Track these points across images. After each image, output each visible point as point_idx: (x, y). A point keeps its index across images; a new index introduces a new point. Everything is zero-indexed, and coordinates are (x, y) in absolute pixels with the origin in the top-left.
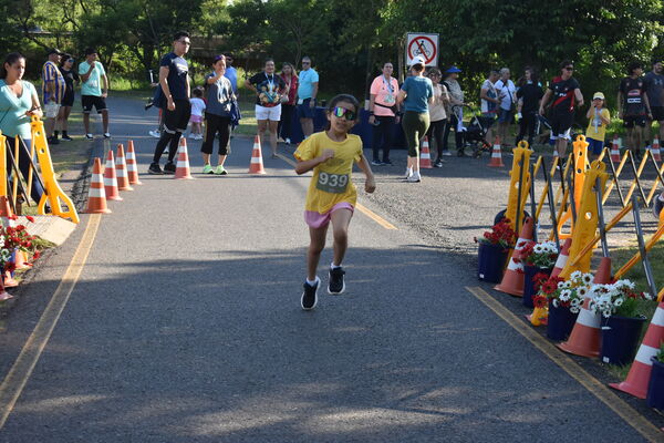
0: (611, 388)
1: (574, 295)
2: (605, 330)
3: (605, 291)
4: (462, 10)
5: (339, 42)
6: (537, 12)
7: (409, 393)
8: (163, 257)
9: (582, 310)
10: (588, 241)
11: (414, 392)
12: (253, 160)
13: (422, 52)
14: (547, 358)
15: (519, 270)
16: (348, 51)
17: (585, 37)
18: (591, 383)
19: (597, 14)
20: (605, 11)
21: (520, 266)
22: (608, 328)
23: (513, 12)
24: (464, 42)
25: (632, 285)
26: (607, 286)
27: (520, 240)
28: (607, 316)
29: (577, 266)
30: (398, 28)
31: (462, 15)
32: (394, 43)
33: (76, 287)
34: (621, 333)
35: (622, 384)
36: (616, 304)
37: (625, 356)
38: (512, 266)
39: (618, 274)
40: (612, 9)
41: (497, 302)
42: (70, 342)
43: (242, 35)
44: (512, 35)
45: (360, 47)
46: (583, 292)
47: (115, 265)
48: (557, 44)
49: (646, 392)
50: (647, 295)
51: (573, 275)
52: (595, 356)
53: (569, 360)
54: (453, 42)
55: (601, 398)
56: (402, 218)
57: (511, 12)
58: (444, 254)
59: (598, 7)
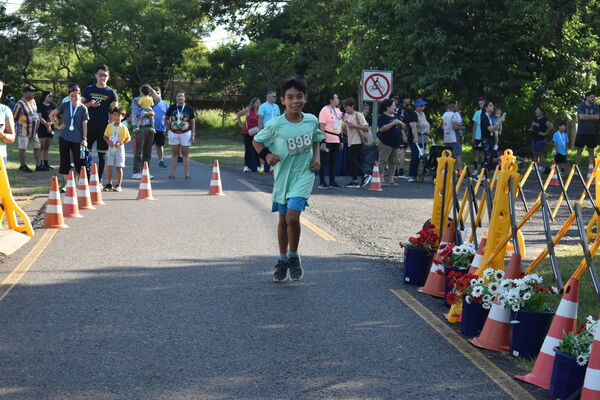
0: (516, 379)
1: (486, 291)
2: (514, 324)
3: (514, 285)
4: (414, 50)
6: (482, 51)
8: (105, 265)
9: (494, 305)
10: (502, 240)
12: (213, 183)
13: (377, 88)
14: (457, 352)
15: (439, 272)
16: (313, 90)
17: (528, 74)
18: (498, 377)
19: (538, 53)
20: (545, 50)
21: (441, 267)
22: (517, 322)
23: (461, 52)
24: (416, 79)
25: (540, 280)
26: (516, 281)
27: (442, 243)
28: (516, 310)
29: (492, 264)
30: (356, 68)
31: (413, 55)
32: (355, 83)
33: (12, 291)
34: (530, 324)
35: (528, 375)
36: (524, 298)
37: (531, 350)
38: (434, 268)
39: (528, 269)
40: (552, 48)
41: (419, 303)
43: (219, 78)
44: (460, 73)
45: (323, 86)
46: (494, 288)
48: (502, 80)
49: (549, 382)
50: (555, 290)
51: (486, 272)
52: (506, 350)
53: (479, 354)
54: (406, 79)
55: (505, 389)
56: (344, 232)
57: (458, 51)
58: (376, 261)
59: (539, 47)
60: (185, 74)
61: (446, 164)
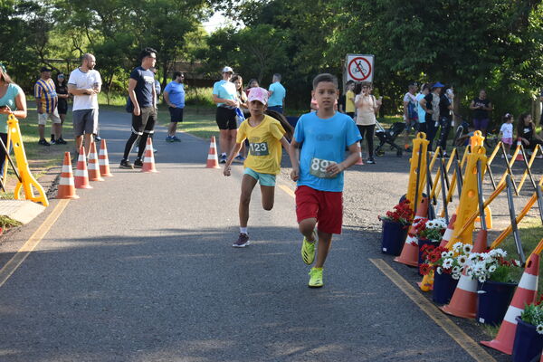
0: (482, 345)
1: (455, 263)
2: (481, 294)
3: (481, 259)
4: (394, 36)
5: (293, 64)
6: (456, 37)
7: (298, 349)
8: (112, 233)
9: (462, 276)
10: (470, 216)
11: (303, 348)
12: (210, 157)
13: (360, 70)
14: (429, 319)
15: (413, 244)
16: (300, 71)
17: (496, 58)
18: (464, 340)
19: (506, 39)
20: (513, 37)
21: (415, 240)
22: (483, 292)
23: (437, 38)
24: (396, 62)
25: (504, 254)
26: (482, 255)
27: (416, 218)
28: (482, 281)
29: (461, 238)
30: (341, 52)
31: (393, 40)
32: (339, 65)
34: (495, 294)
35: (492, 341)
36: (490, 270)
37: (496, 318)
38: (409, 240)
39: (494, 244)
40: (518, 35)
41: (394, 272)
42: (6, 304)
43: (217, 59)
44: (435, 57)
45: (311, 68)
46: (463, 261)
47: (67, 240)
48: (473, 63)
49: (512, 348)
50: (518, 263)
51: (455, 246)
52: (473, 317)
53: (449, 320)
54: (386, 62)
55: (471, 354)
57: (434, 37)
58: (357, 232)
59: (508, 33)
60: (186, 55)
61: (421, 145)
